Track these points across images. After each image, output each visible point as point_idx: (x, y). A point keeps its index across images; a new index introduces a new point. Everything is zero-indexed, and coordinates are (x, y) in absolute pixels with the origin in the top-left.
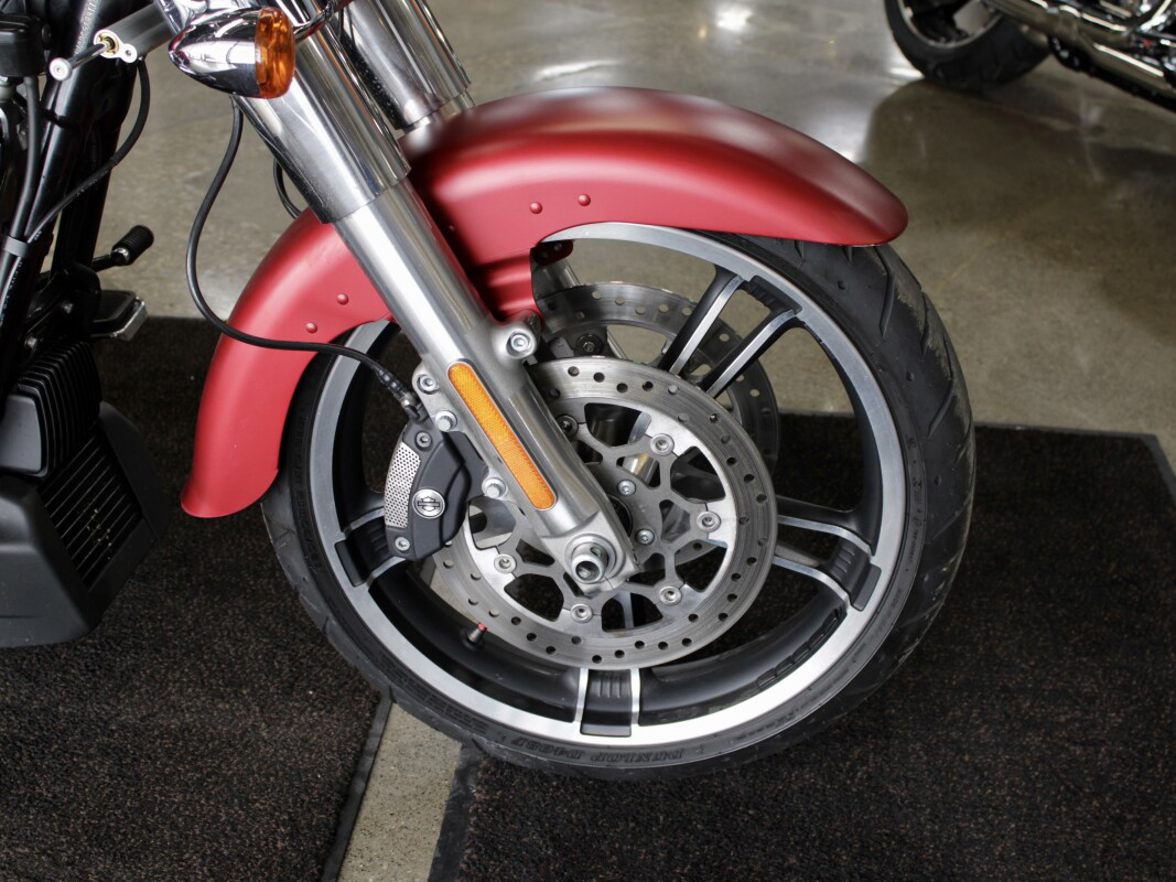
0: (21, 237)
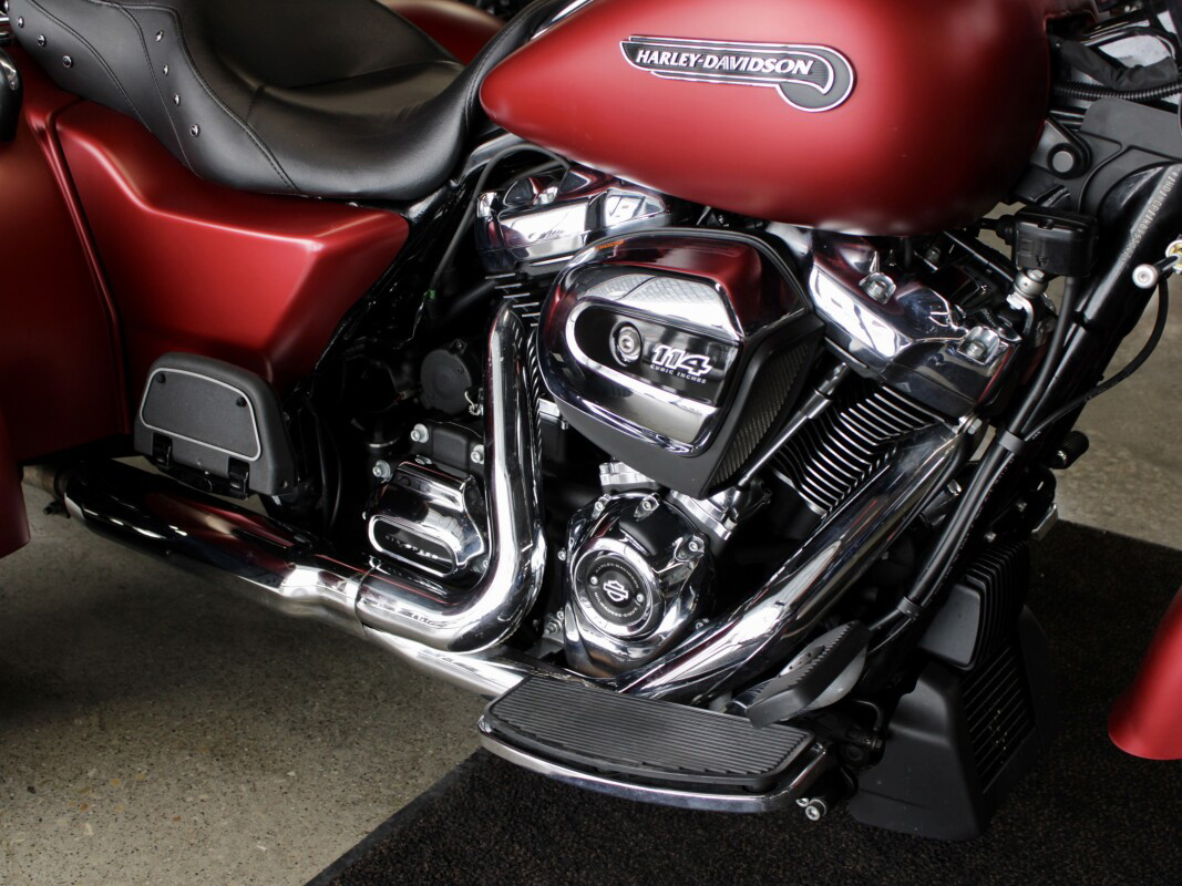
0: (1018, 434)
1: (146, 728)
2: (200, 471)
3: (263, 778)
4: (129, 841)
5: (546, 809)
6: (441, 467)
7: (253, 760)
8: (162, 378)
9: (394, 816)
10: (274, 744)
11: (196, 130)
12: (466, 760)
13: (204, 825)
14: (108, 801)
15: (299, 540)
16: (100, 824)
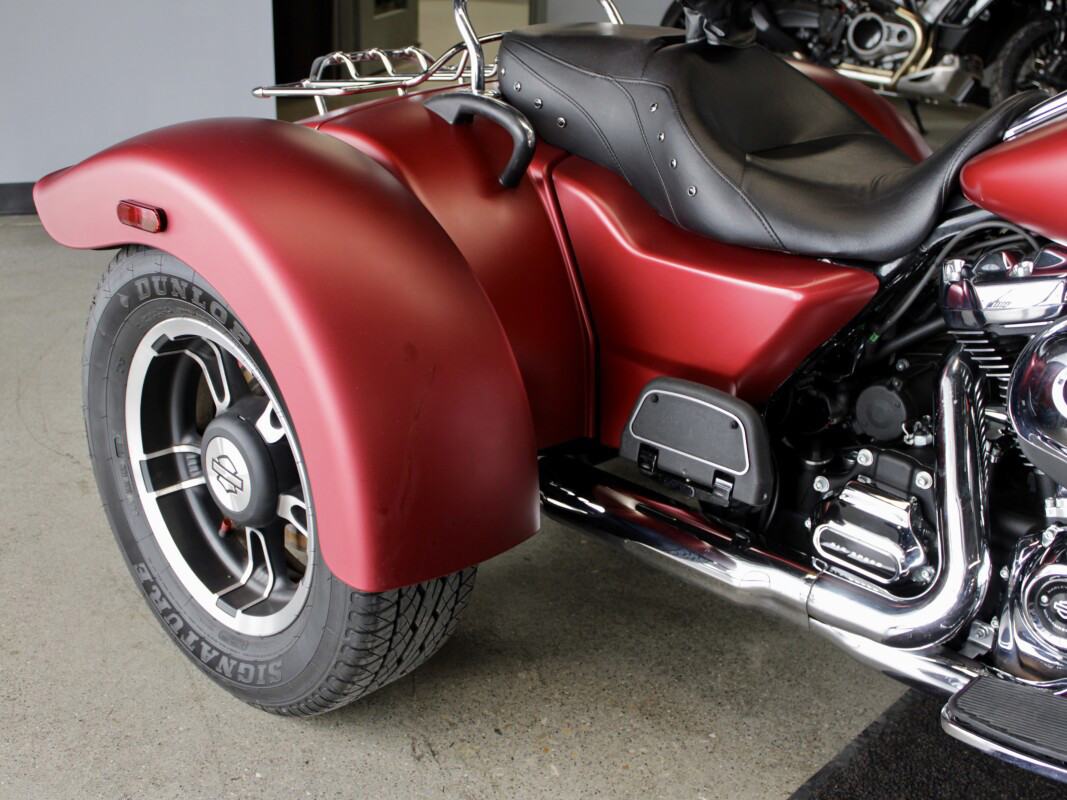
1: (580, 686)
2: (682, 479)
3: (690, 738)
4: (591, 783)
5: (940, 785)
6: (879, 486)
7: (677, 720)
8: (656, 398)
9: (810, 780)
10: (691, 708)
11: (694, 191)
12: (860, 736)
13: (650, 775)
14: (563, 747)
15: (740, 536)
16: (563, 766)
